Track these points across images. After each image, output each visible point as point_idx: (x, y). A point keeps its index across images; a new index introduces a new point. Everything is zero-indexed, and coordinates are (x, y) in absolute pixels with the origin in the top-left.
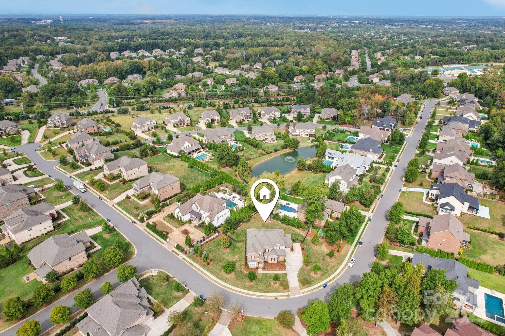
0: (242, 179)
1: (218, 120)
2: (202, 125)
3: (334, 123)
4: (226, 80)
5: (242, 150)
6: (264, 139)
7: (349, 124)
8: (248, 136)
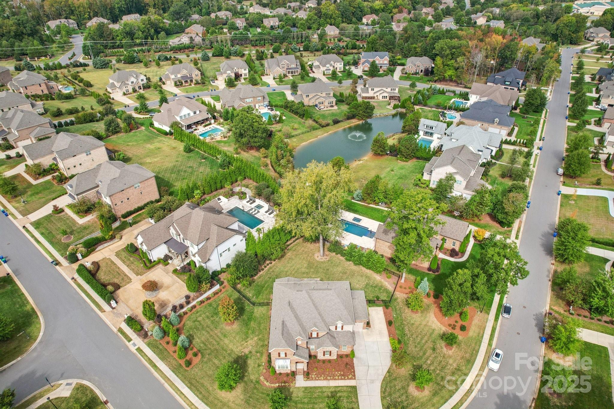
0: (275, 171)
1: (245, 75)
2: (221, 83)
3: (427, 79)
4: (264, 20)
5: (280, 121)
6: (317, 103)
7: (451, 80)
8: (290, 97)
